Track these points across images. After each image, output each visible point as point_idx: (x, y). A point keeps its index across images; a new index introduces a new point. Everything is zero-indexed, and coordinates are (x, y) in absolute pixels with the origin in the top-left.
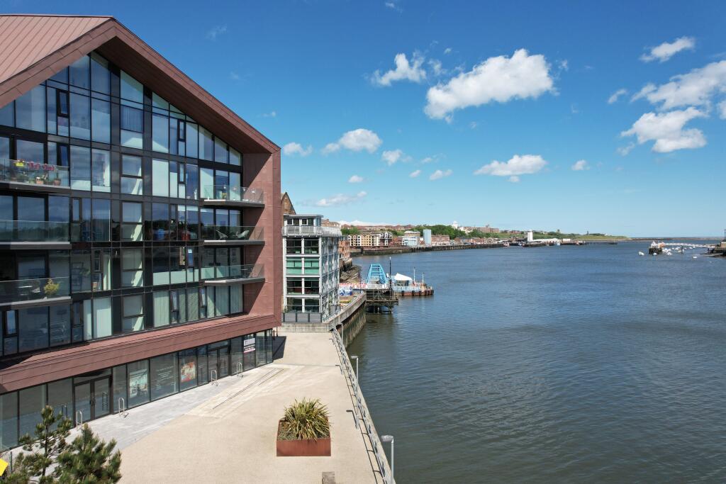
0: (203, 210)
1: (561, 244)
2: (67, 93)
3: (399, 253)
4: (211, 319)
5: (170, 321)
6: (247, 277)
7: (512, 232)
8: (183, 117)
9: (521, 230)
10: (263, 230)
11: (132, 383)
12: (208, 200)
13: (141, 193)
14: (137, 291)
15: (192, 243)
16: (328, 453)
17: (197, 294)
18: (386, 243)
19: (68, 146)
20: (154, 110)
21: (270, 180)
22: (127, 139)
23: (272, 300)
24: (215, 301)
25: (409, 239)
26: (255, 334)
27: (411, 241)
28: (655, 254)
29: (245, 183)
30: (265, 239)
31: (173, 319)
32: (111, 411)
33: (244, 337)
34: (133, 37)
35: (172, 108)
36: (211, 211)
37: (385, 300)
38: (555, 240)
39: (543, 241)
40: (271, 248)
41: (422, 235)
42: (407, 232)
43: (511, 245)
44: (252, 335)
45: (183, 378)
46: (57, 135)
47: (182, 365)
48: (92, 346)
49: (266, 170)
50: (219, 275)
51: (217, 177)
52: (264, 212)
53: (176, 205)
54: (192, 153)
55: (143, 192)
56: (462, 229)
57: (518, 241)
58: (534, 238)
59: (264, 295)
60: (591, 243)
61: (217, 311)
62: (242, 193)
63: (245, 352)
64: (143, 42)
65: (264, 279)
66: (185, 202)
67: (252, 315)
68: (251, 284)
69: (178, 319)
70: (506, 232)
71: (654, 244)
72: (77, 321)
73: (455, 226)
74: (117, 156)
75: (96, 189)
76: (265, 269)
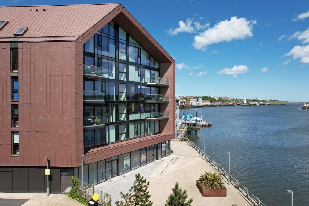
0: (146, 88)
1: (259, 105)
2: (101, 36)
3: (189, 108)
4: (149, 135)
5: (135, 135)
6: (161, 117)
7: (236, 99)
8: (139, 47)
9: (240, 98)
10: (168, 97)
11: (125, 163)
12: (148, 83)
13: (125, 80)
14: (123, 122)
15: (142, 102)
16: (225, 196)
17: (144, 124)
18: (183, 104)
19: (101, 59)
20: (130, 44)
21: (171, 74)
22: (121, 56)
23: (172, 127)
24: (150, 127)
25: (192, 102)
26: (165, 142)
27: (193, 103)
28: (306, 109)
29: (161, 76)
30: (169, 101)
31: (136, 134)
32: (118, 175)
33: (162, 144)
34: (127, 12)
35: (136, 43)
36: (149, 88)
37: (194, 128)
38: (256, 103)
39: (251, 103)
40: (172, 104)
41: (198, 100)
42: (191, 99)
43: (237, 105)
44: (164, 142)
45: (142, 160)
46: (98, 54)
47: (142, 155)
48: (109, 146)
49: (170, 70)
50: (152, 116)
51: (151, 74)
52: (169, 88)
53: (137, 85)
54: (143, 63)
55: (126, 79)
56: (215, 98)
57: (240, 103)
58: (247, 102)
59: (168, 125)
60: (273, 104)
61: (151, 132)
62: (159, 80)
63: (162, 149)
64: (130, 14)
65: (169, 118)
66: (141, 84)
67: (163, 133)
68: (163, 120)
69: (137, 135)
70: (233, 99)
71: (305, 105)
72: (104, 135)
73: (212, 96)
74: (117, 63)
75: (111, 78)
76: (169, 113)
